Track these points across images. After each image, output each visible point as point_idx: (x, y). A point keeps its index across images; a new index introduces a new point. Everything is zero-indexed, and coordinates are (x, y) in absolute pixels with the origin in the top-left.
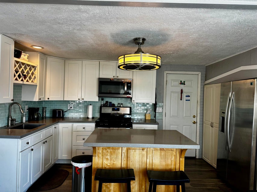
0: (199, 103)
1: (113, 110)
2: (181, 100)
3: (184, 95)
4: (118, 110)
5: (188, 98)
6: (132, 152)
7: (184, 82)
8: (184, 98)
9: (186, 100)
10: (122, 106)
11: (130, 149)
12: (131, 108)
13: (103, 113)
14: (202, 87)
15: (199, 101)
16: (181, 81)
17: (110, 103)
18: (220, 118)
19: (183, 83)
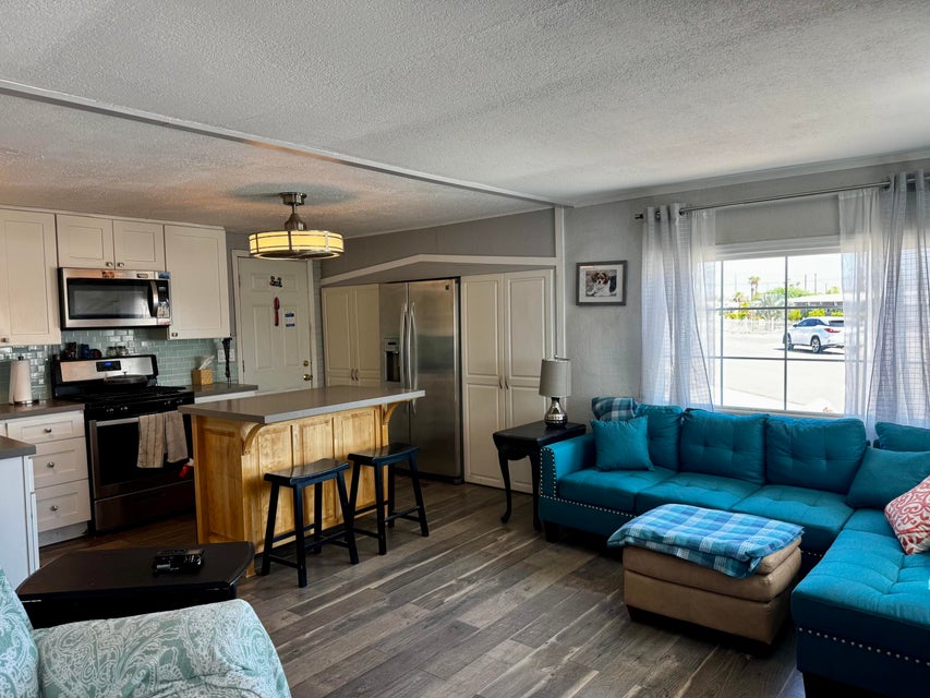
0: (313, 331)
1: (101, 368)
2: (277, 324)
3: (282, 312)
4: (117, 366)
5: (291, 320)
6: (309, 431)
7: (279, 279)
8: (283, 320)
9: (287, 325)
10: (124, 353)
11: (305, 426)
12: (154, 358)
13: (69, 380)
14: (318, 292)
15: (313, 326)
16: (273, 278)
17: (85, 347)
18: (382, 356)
19: (276, 283)
